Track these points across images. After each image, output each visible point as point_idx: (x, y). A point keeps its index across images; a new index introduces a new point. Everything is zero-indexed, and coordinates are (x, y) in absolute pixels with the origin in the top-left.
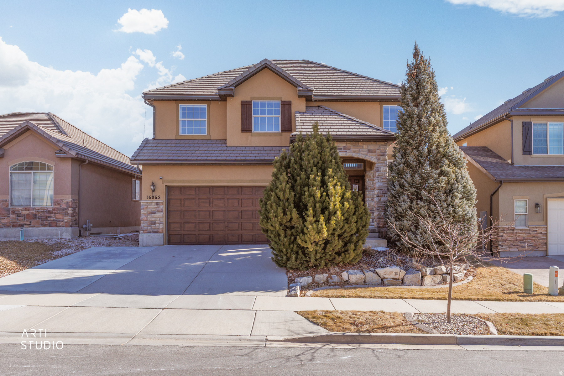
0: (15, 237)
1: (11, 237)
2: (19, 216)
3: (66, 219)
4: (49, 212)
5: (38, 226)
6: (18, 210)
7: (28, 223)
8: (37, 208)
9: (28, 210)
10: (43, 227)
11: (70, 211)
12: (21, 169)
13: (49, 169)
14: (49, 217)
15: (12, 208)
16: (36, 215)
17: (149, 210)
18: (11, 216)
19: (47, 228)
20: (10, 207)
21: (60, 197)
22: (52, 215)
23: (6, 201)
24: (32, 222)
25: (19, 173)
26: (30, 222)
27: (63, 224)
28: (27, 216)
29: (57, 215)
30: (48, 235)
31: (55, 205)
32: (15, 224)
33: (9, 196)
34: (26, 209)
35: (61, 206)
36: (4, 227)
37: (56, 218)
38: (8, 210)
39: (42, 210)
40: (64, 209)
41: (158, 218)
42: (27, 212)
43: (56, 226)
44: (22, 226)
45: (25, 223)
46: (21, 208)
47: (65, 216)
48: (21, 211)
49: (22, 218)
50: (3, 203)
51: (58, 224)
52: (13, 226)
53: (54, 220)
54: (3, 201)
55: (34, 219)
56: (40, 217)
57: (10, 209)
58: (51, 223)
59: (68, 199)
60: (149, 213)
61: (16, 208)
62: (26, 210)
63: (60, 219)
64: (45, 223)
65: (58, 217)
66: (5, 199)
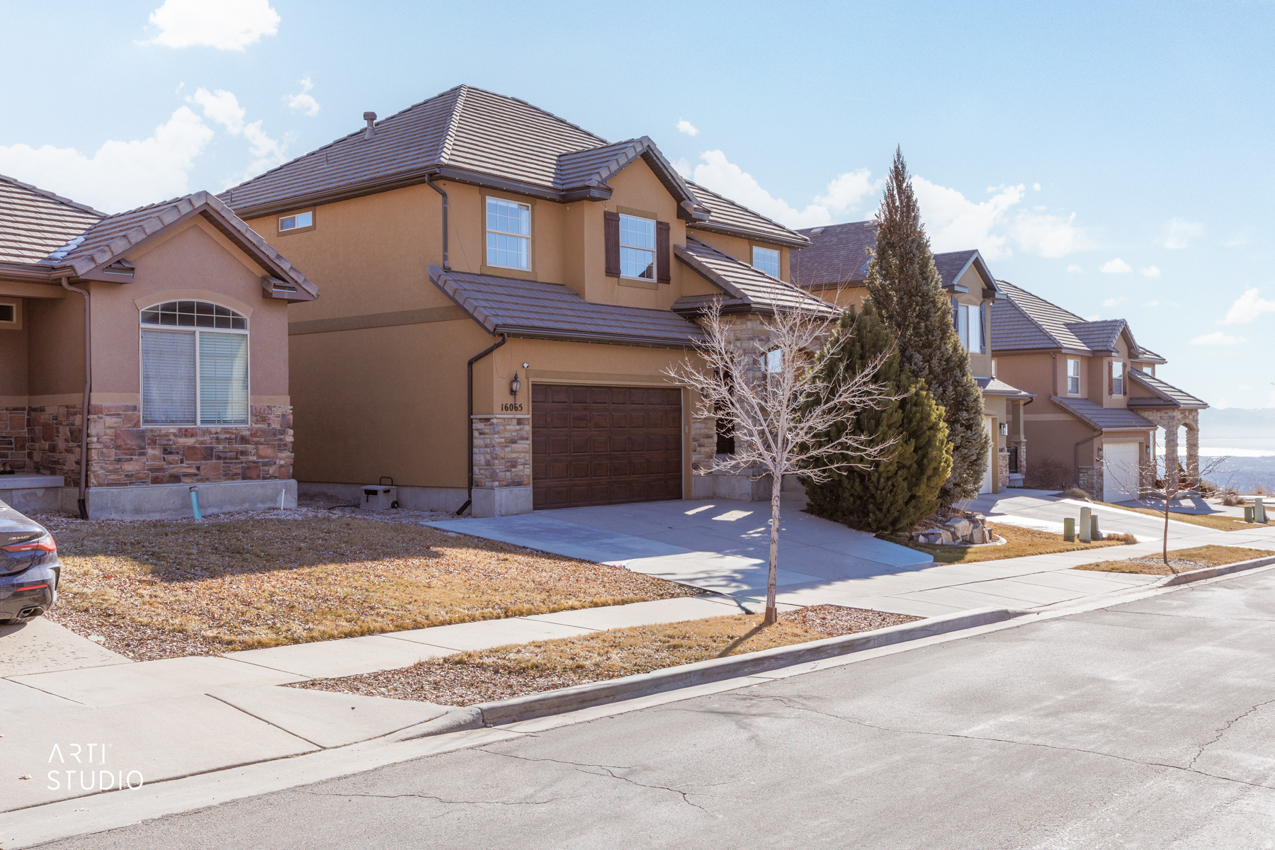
0: (164, 511)
1: (153, 512)
2: (167, 451)
3: (281, 459)
4: (244, 440)
5: (218, 479)
6: (166, 436)
7: (193, 471)
8: (213, 431)
9: (192, 436)
10: (228, 479)
11: (289, 438)
12: (169, 319)
13: (239, 323)
14: (243, 453)
15: (152, 431)
16: (212, 449)
17: (508, 435)
18: (150, 451)
19: (239, 483)
20: (143, 427)
21: (265, 401)
22: (250, 447)
23: (135, 408)
24: (202, 468)
25: (162, 332)
26: (198, 468)
27: (275, 472)
28: (190, 452)
29: (261, 447)
30: (243, 502)
31: (257, 422)
32: (160, 474)
33: (141, 396)
34: (186, 433)
35: (269, 424)
36: (131, 483)
37: (259, 456)
38: (141, 435)
39: (228, 436)
40: (274, 433)
41: (523, 452)
42: (190, 441)
43: (258, 477)
44: (175, 479)
45: (185, 470)
46: (174, 431)
47: (280, 451)
48: (172, 437)
49: (176, 457)
50: (126, 416)
51: (264, 471)
52: (156, 481)
53: (254, 462)
54: (127, 408)
55: (208, 459)
56: (221, 454)
57: (143, 432)
58: (248, 468)
59: (283, 406)
60: (508, 443)
61: (160, 430)
62: (186, 436)
63: (268, 458)
64: (236, 469)
65: (262, 453)
66: (130, 404)
